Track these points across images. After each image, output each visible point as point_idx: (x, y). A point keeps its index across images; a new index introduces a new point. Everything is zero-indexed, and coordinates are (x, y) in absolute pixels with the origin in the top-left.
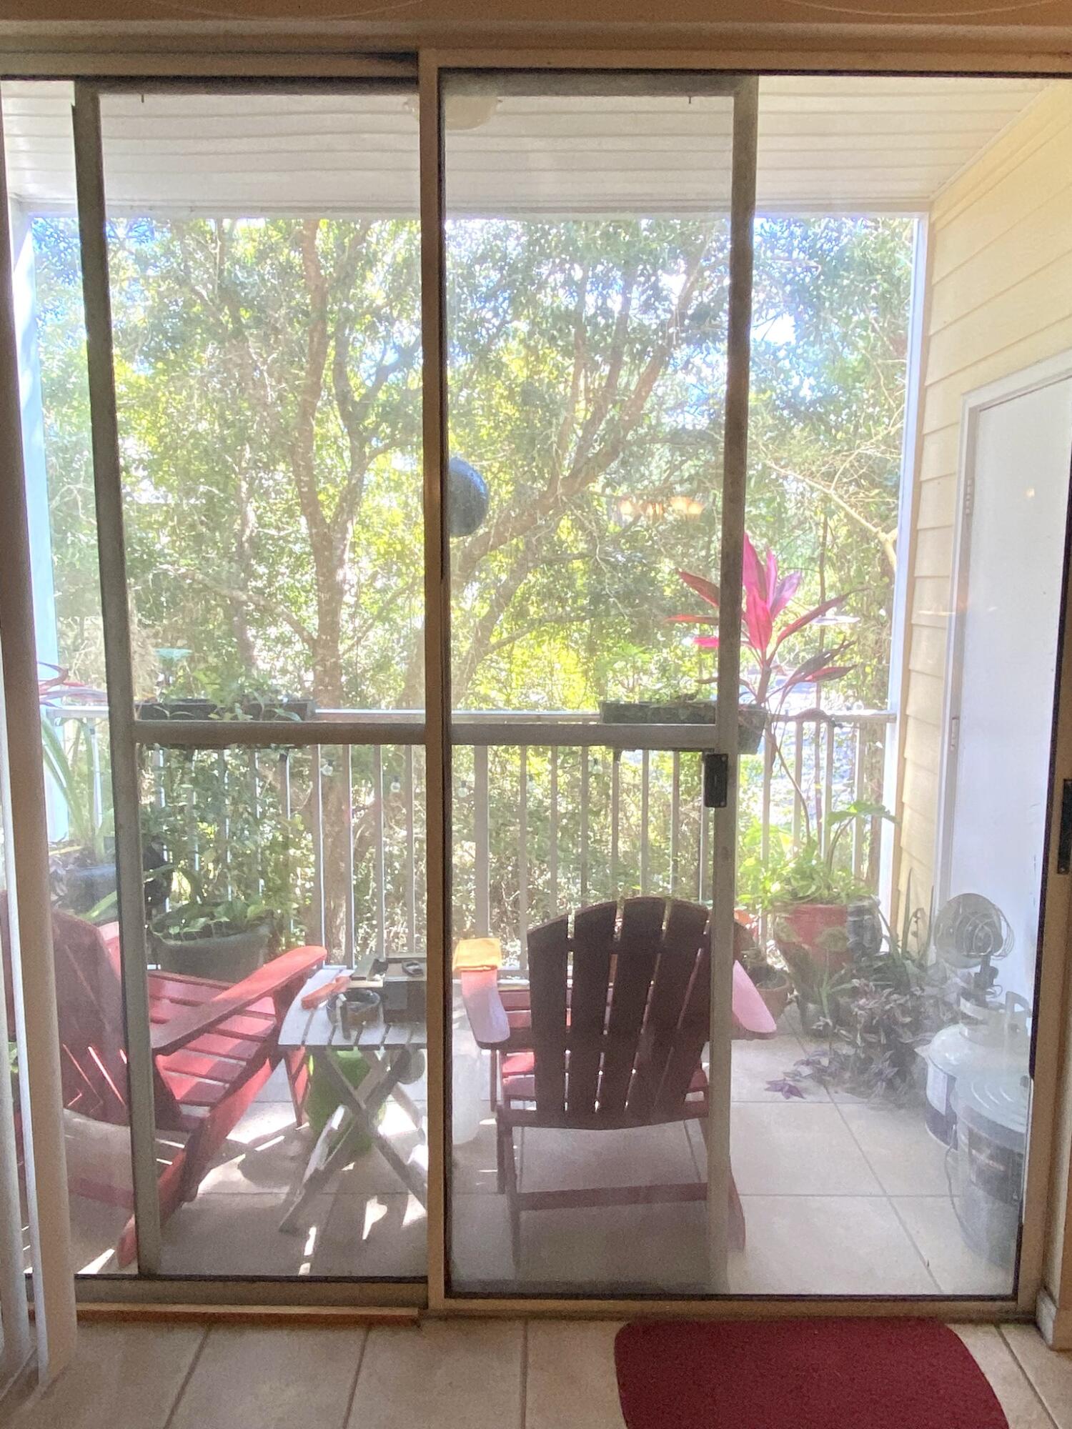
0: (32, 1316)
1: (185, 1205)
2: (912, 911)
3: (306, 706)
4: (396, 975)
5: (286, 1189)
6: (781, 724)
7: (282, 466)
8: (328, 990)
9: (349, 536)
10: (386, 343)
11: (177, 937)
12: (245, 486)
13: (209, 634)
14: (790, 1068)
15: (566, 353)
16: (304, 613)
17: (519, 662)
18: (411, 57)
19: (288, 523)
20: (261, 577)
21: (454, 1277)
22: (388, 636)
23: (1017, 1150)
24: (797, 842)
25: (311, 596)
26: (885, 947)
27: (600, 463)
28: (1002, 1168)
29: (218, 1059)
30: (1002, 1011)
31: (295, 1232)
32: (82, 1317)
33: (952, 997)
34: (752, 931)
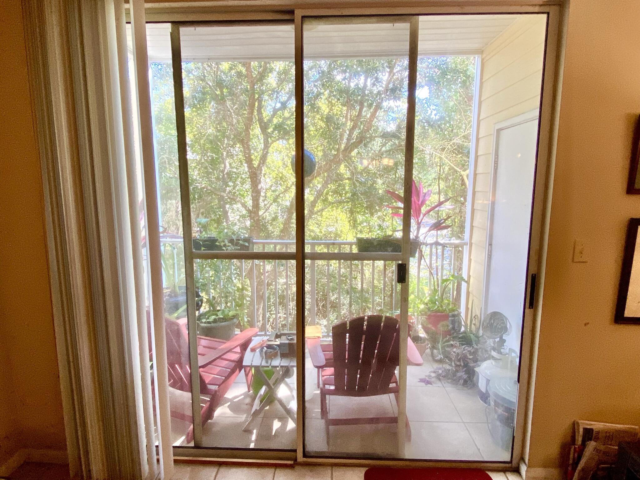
0: (158, 460)
1: (209, 421)
2: (473, 315)
3: (250, 239)
4: (284, 340)
5: (245, 416)
6: (424, 246)
7: (238, 145)
8: (260, 345)
9: (263, 172)
10: (276, 101)
11: (205, 323)
12: (225, 153)
13: (212, 207)
14: (428, 374)
15: (343, 105)
16: (246, 200)
17: (325, 217)
18: (292, 12)
19: (240, 166)
20: (231, 186)
21: (307, 450)
22: (277, 208)
23: (513, 408)
24: (430, 289)
25: (249, 193)
26: (463, 329)
27: (356, 145)
28: (507, 414)
29: (221, 368)
30: (507, 355)
31: (248, 431)
32: (175, 461)
33: (489, 349)
34: (413, 323)
